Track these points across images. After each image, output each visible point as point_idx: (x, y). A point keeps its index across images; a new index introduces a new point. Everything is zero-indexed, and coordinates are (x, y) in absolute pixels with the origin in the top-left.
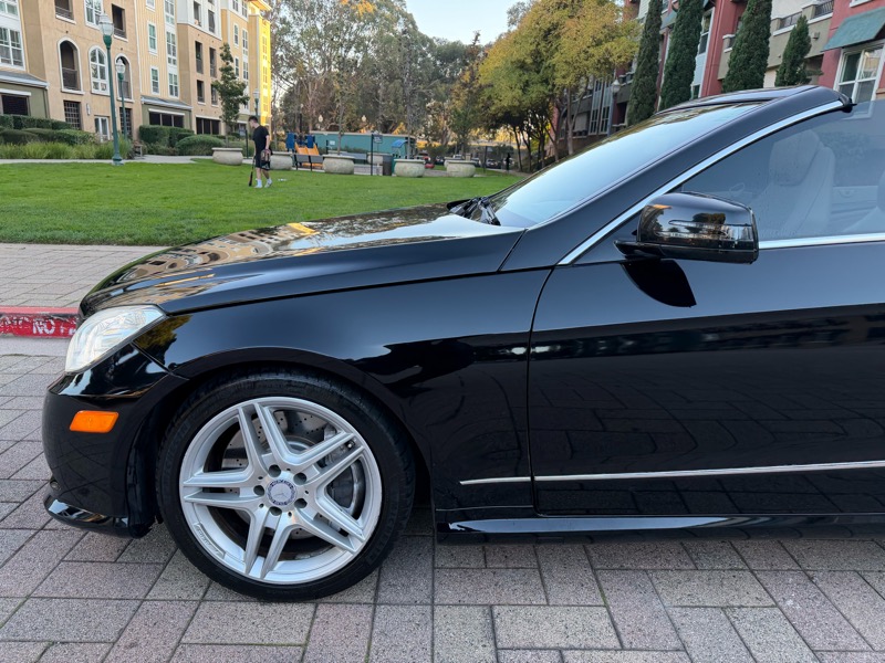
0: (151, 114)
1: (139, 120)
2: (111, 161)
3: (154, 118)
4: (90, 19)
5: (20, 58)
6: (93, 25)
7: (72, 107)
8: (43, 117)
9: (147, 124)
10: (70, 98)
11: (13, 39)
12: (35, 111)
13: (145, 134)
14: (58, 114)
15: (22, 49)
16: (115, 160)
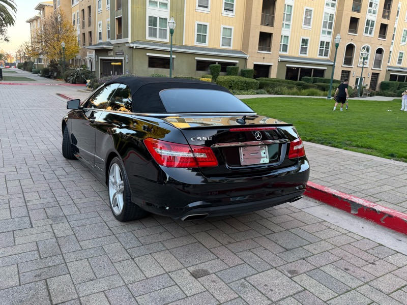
0: (391, 75)
1: (382, 79)
2: (326, 98)
3: (393, 78)
4: (366, 32)
5: (327, 53)
6: (368, 35)
7: (346, 74)
8: (330, 78)
9: (388, 80)
10: (345, 69)
11: (326, 46)
12: (327, 76)
13: (384, 86)
14: (337, 76)
15: (329, 49)
16: (328, 97)
